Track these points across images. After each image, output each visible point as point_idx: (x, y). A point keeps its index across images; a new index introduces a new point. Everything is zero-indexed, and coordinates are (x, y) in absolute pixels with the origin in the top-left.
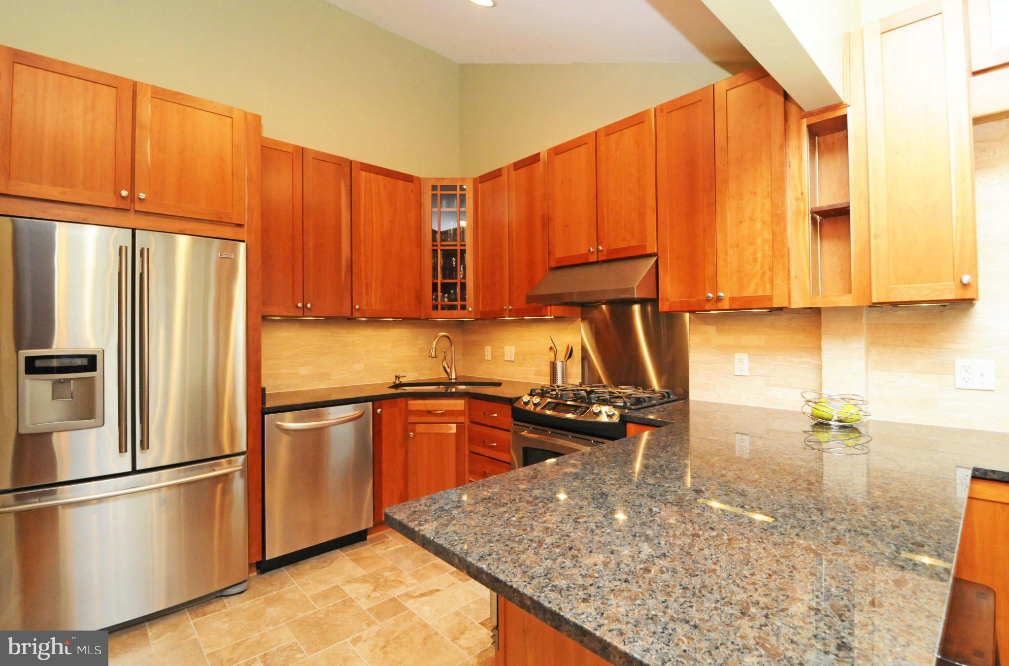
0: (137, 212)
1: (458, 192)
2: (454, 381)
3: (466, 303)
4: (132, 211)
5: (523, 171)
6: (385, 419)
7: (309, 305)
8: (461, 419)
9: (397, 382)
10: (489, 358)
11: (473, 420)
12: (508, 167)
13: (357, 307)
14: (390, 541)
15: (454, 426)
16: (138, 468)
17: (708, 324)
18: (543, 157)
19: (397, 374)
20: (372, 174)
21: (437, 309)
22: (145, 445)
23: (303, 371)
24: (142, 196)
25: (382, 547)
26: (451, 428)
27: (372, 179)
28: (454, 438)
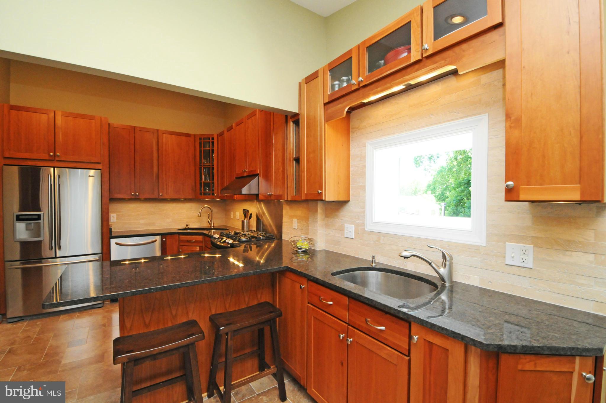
0: (58, 161)
1: (211, 141)
2: (212, 228)
3: (214, 192)
4: (55, 160)
6: (168, 243)
7: (137, 194)
8: (201, 245)
9: (187, 227)
10: (232, 217)
13: (161, 194)
15: (198, 247)
16: (58, 256)
17: (288, 205)
18: (234, 127)
19: (187, 224)
20: (169, 135)
21: (201, 195)
22: (60, 248)
23: (142, 221)
24: (58, 154)
26: (197, 248)
27: (169, 137)
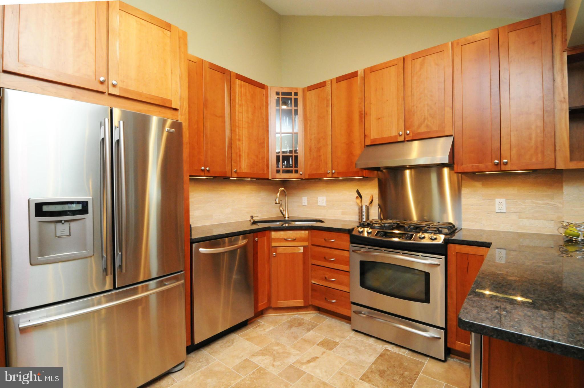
1: (293, 97)
2: (287, 219)
3: (298, 169)
5: (344, 83)
6: (259, 245)
7: (208, 169)
8: (306, 244)
9: (253, 220)
10: (306, 204)
11: (313, 244)
12: (331, 81)
13: (234, 170)
14: (264, 325)
15: (302, 248)
16: (117, 286)
18: (361, 73)
19: (252, 215)
20: (242, 82)
21: (280, 173)
25: (260, 329)
26: (300, 250)
27: (242, 85)
28: (302, 256)
